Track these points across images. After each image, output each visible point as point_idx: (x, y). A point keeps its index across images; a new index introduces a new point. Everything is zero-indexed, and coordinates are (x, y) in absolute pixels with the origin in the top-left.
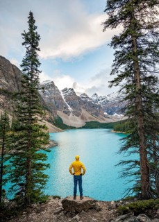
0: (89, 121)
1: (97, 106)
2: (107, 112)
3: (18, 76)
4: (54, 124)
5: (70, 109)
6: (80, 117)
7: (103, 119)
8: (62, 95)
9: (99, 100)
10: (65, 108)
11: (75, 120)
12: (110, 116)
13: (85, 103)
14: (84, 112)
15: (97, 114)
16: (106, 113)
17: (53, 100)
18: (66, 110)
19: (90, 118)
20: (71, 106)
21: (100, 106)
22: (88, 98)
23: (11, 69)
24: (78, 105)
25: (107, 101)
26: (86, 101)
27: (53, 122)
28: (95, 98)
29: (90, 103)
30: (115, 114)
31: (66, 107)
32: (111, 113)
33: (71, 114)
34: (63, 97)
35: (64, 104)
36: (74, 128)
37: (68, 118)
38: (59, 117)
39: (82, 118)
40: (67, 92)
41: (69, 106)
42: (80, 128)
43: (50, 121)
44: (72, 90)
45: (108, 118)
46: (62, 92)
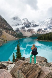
2: (44, 29)
6: (30, 32)
11: (28, 33)
26: (34, 24)
33: (26, 31)
34: (23, 23)
36: (27, 37)
38: (21, 33)
39: (31, 32)
40: (25, 20)
41: (25, 27)
42: (29, 37)
43: (14, 35)
44: (27, 19)
45: (44, 31)
46: (22, 21)
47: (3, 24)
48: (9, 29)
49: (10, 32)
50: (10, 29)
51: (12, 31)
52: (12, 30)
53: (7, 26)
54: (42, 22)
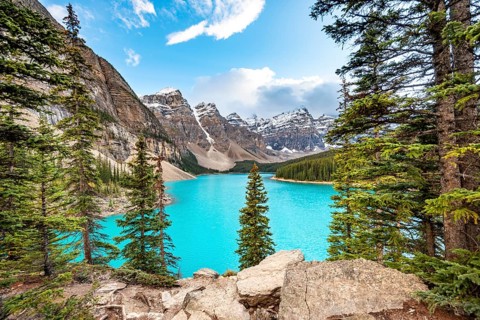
0: (241, 160)
1: (255, 136)
2: (272, 146)
3: (111, 80)
4: (181, 167)
5: (209, 139)
6: (226, 153)
7: (264, 157)
8: (196, 114)
9: (259, 125)
10: (201, 138)
11: (218, 159)
12: (275, 152)
13: (234, 129)
14: (232, 144)
15: (254, 149)
16: (269, 148)
17: (179, 124)
18: (202, 141)
19: (243, 155)
20: (212, 134)
21: (259, 136)
22: (241, 120)
23: (97, 66)
24: (223, 132)
25: (273, 127)
26: (238, 125)
27: (178, 162)
28: (252, 122)
29: (243, 130)
30: (285, 149)
31: (203, 137)
32: (278, 148)
33: (212, 148)
34: (198, 119)
35: (198, 130)
36: (217, 171)
37: (206, 156)
38: (191, 154)
39: (231, 155)
40: (205, 110)
41: (208, 134)
42: (226, 172)
43: (173, 161)
44: (214, 106)
45: (274, 155)
46: (195, 110)
47: (134, 115)
48: (154, 136)
49: (160, 147)
50: (160, 137)
51: (166, 143)
52: (168, 142)
53: (150, 124)
54: (265, 123)
